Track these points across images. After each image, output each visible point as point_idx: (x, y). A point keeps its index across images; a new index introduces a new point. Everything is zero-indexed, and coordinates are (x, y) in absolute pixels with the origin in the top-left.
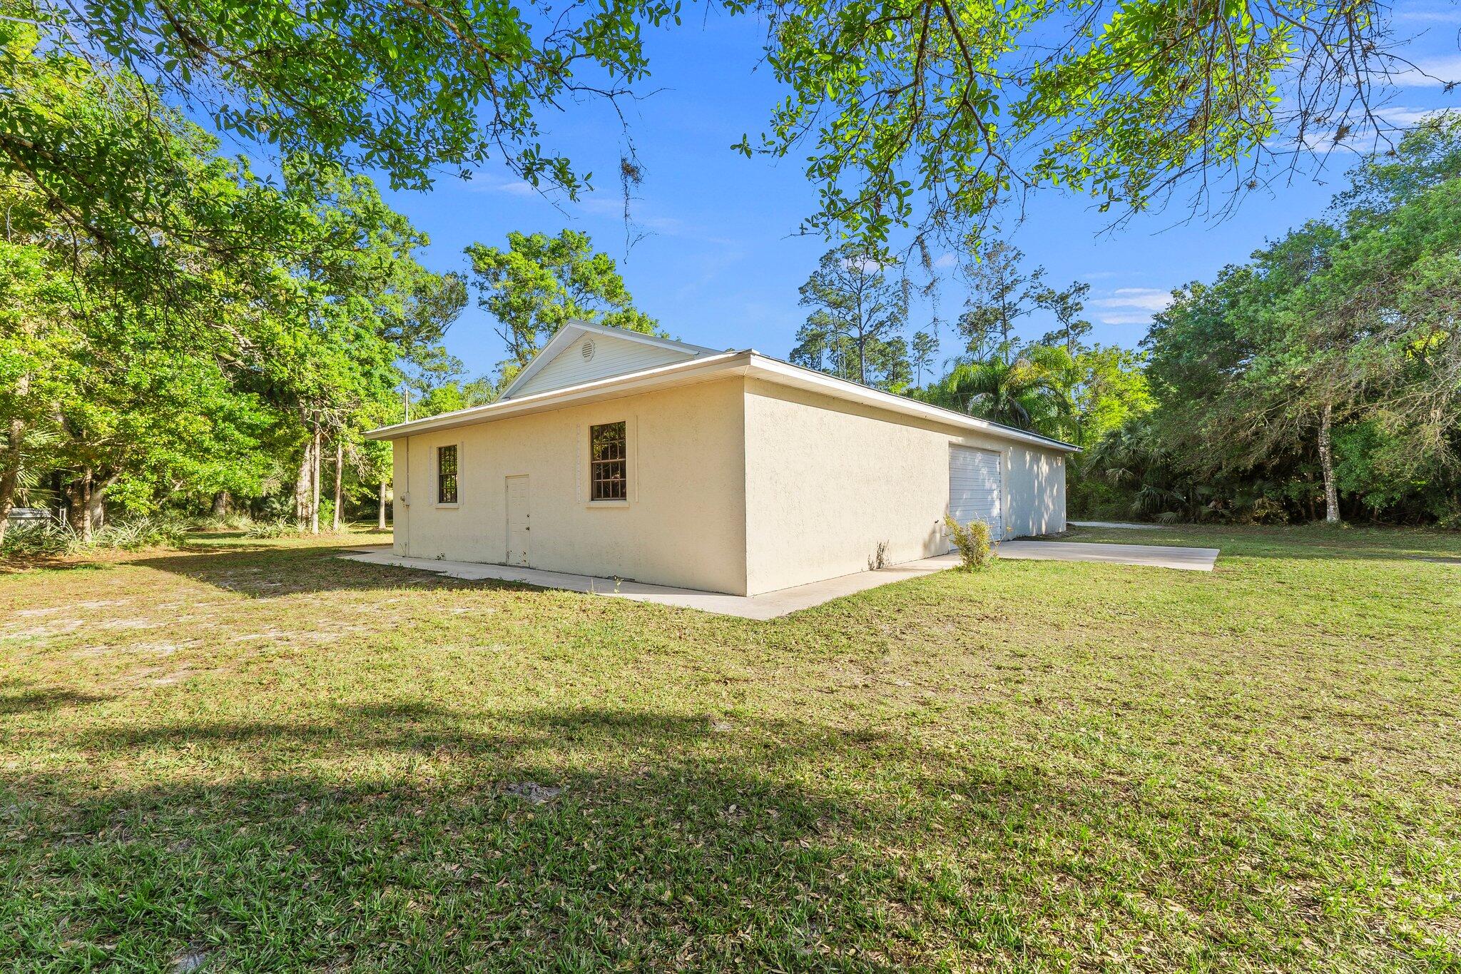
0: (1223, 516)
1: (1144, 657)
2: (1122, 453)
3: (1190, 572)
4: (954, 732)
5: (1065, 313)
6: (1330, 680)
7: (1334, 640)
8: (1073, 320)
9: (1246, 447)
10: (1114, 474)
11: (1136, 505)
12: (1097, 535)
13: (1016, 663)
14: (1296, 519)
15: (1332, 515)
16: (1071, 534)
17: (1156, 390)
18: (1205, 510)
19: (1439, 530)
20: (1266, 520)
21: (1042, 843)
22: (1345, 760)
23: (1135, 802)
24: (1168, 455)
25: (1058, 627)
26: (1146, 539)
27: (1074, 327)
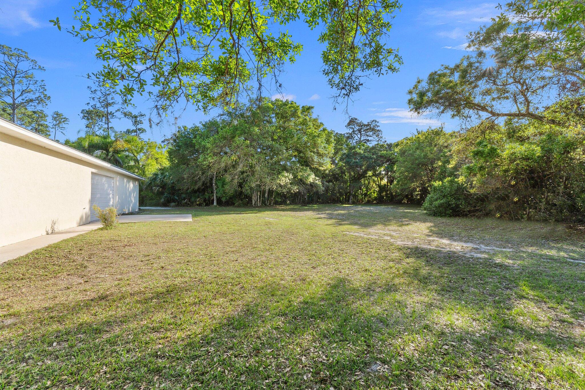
0: (188, 204)
1: (186, 248)
2: (158, 182)
3: (187, 222)
4: (139, 285)
5: (136, 123)
6: (228, 245)
7: (225, 235)
8: (139, 126)
9: (196, 182)
10: (156, 189)
11: (162, 200)
12: (151, 212)
13: (147, 258)
14: (207, 205)
15: (215, 204)
16: (140, 212)
17: (171, 160)
18: (184, 202)
19: (236, 207)
20: (200, 205)
21: (187, 300)
22: (237, 260)
23: (202, 283)
24: (173, 183)
25: (156, 244)
26: (169, 212)
27: (139, 129)
